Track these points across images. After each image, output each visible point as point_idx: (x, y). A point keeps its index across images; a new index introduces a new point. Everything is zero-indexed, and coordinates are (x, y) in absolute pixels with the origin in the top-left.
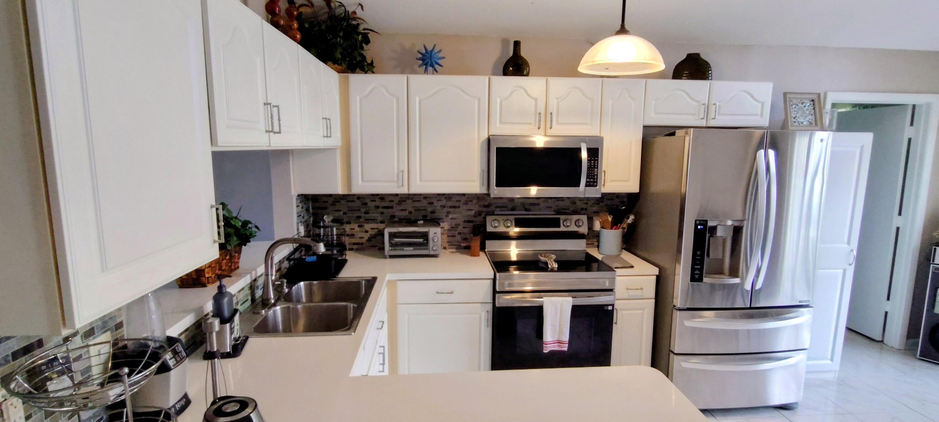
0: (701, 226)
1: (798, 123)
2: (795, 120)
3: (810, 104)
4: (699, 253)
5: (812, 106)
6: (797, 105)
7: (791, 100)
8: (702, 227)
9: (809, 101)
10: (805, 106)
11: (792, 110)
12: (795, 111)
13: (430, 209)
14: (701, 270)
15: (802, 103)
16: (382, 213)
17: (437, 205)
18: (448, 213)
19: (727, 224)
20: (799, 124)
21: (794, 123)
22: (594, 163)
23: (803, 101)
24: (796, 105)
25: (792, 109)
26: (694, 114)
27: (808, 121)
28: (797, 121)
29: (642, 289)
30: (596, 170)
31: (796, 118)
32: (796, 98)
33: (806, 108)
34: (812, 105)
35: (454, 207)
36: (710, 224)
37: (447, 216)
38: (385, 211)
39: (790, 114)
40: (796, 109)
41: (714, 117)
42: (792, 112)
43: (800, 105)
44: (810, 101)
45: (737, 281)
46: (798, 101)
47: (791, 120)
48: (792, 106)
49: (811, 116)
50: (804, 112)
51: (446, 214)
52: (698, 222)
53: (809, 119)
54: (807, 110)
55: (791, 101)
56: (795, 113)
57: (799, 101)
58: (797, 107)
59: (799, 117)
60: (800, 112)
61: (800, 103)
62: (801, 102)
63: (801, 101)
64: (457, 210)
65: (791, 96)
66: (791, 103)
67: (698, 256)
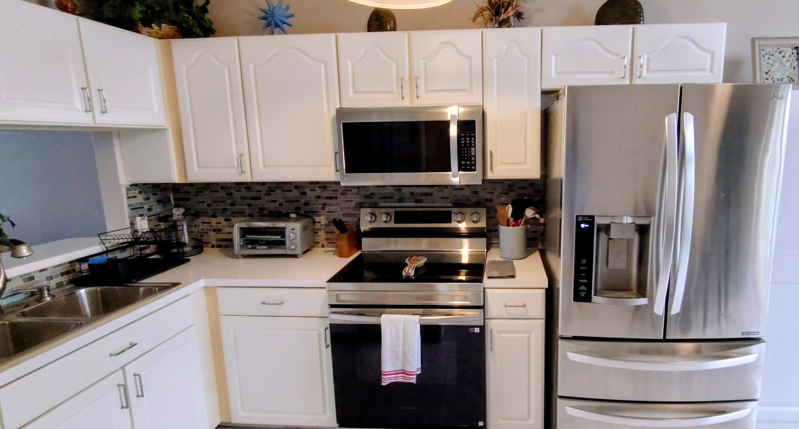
0: (585, 224)
1: (772, 79)
2: (766, 76)
3: (793, 53)
4: (584, 261)
5: (794, 56)
6: (772, 55)
7: (762, 48)
8: (587, 226)
9: (790, 49)
10: (784, 57)
11: (763, 63)
12: (768, 63)
13: (302, 201)
14: (589, 285)
15: (780, 53)
16: (249, 205)
17: (311, 195)
18: (324, 205)
19: (623, 222)
20: (774, 82)
21: (766, 80)
22: (470, 140)
23: (781, 49)
24: (769, 55)
25: (764, 60)
26: (612, 72)
27: (788, 77)
28: (770, 78)
29: (524, 306)
30: (473, 149)
31: (770, 74)
32: (772, 46)
33: (785, 59)
34: (795, 54)
35: (331, 198)
36: (598, 221)
37: (323, 209)
38: (253, 202)
39: (760, 68)
40: (770, 61)
41: (639, 75)
42: (764, 65)
43: (777, 54)
44: (792, 49)
45: (643, 301)
46: (773, 49)
47: (761, 76)
48: (764, 56)
49: (793, 69)
50: (782, 64)
51: (321, 206)
52: (580, 219)
53: (790, 74)
54: (788, 61)
55: (763, 50)
56: (769, 65)
57: (776, 49)
58: (772, 57)
59: (773, 71)
60: (777, 65)
61: (776, 51)
62: (778, 51)
63: (778, 49)
64: (334, 201)
65: (762, 42)
66: (763, 53)
67: (583, 265)
